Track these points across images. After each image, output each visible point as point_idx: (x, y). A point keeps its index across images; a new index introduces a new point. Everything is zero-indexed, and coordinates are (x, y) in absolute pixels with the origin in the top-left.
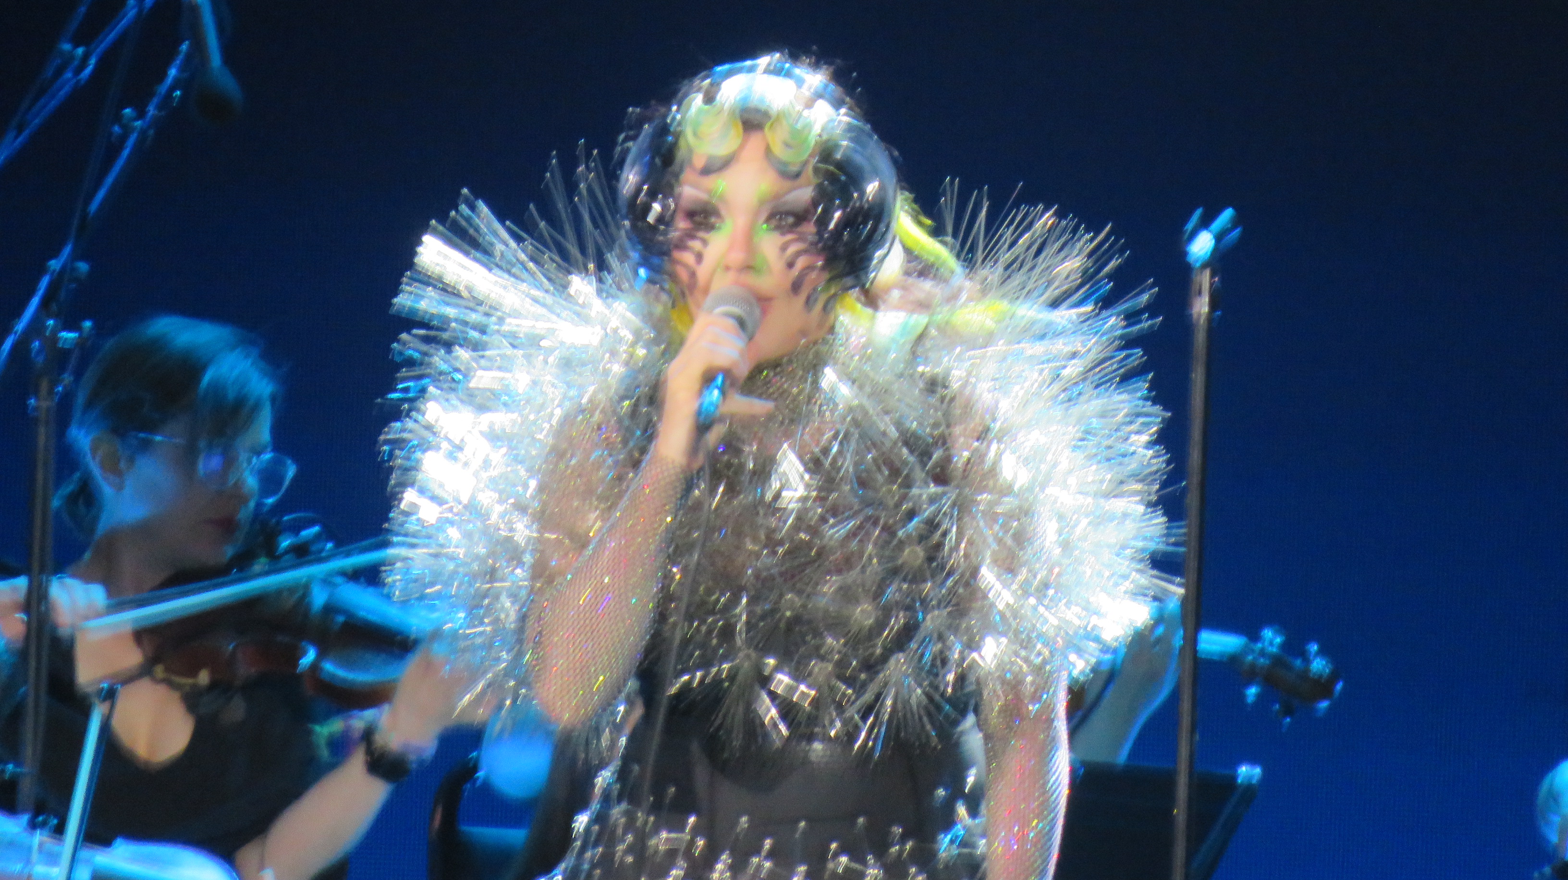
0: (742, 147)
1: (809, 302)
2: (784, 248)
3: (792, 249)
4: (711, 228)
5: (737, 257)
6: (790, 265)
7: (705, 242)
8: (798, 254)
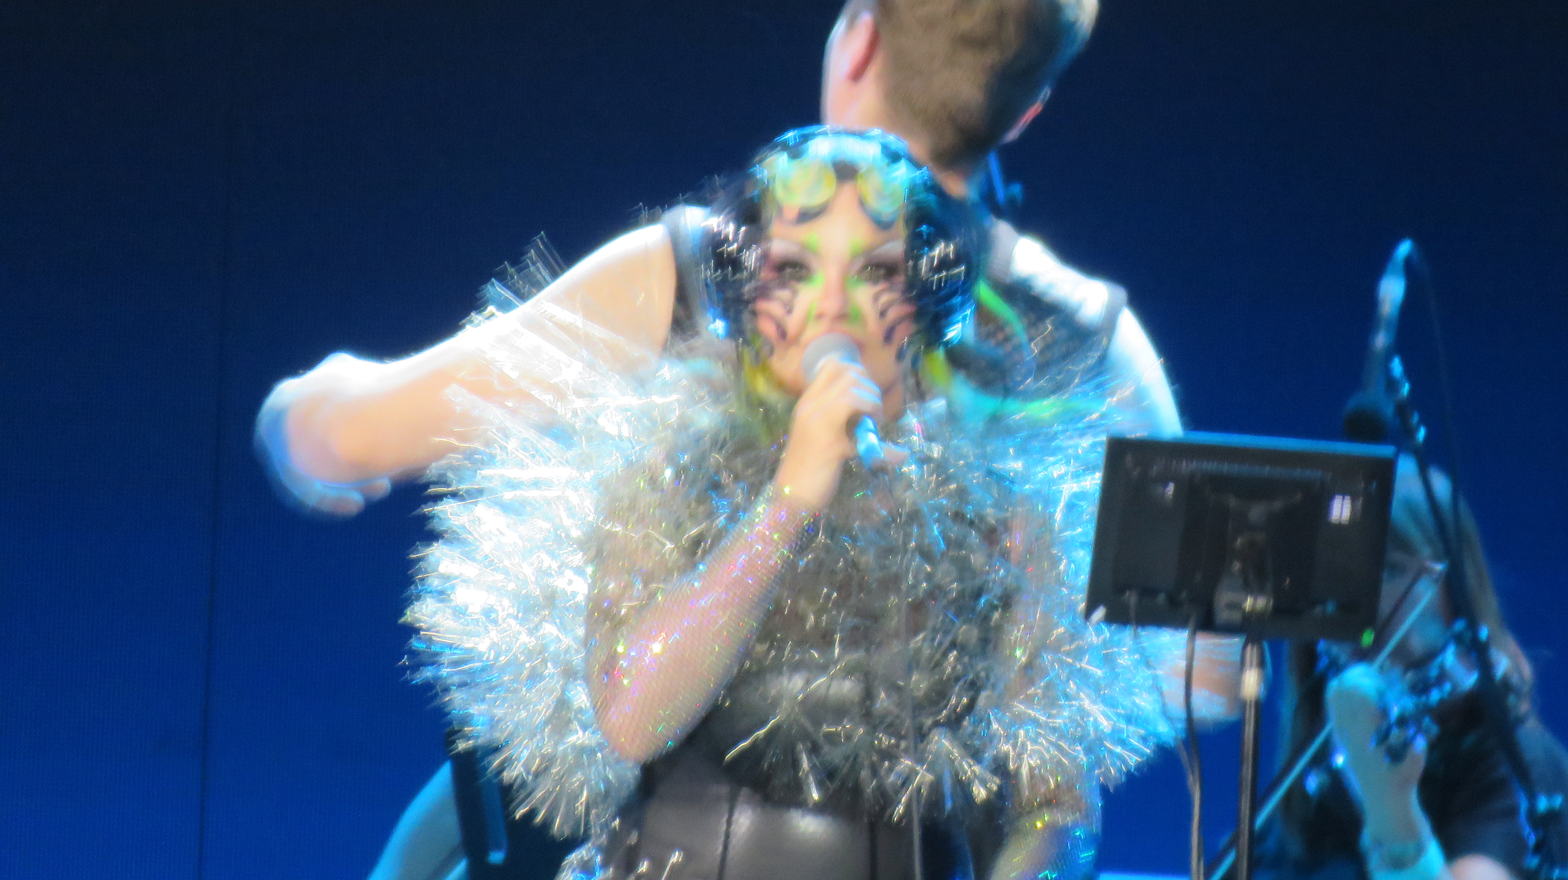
0: (835, 196)
1: (900, 355)
2: (876, 298)
3: (885, 298)
4: (800, 279)
5: (832, 306)
6: (883, 314)
7: (795, 293)
8: (889, 305)
